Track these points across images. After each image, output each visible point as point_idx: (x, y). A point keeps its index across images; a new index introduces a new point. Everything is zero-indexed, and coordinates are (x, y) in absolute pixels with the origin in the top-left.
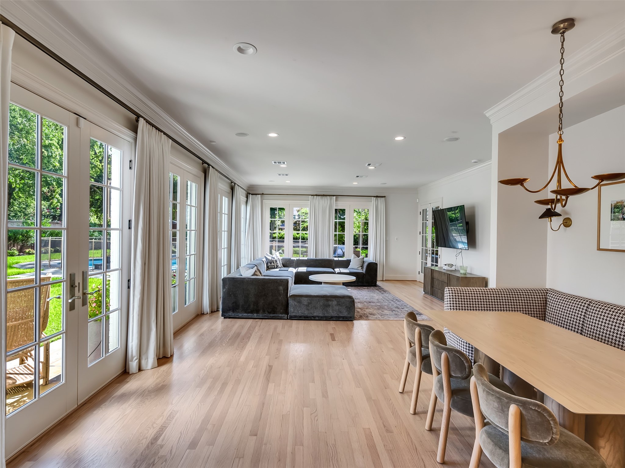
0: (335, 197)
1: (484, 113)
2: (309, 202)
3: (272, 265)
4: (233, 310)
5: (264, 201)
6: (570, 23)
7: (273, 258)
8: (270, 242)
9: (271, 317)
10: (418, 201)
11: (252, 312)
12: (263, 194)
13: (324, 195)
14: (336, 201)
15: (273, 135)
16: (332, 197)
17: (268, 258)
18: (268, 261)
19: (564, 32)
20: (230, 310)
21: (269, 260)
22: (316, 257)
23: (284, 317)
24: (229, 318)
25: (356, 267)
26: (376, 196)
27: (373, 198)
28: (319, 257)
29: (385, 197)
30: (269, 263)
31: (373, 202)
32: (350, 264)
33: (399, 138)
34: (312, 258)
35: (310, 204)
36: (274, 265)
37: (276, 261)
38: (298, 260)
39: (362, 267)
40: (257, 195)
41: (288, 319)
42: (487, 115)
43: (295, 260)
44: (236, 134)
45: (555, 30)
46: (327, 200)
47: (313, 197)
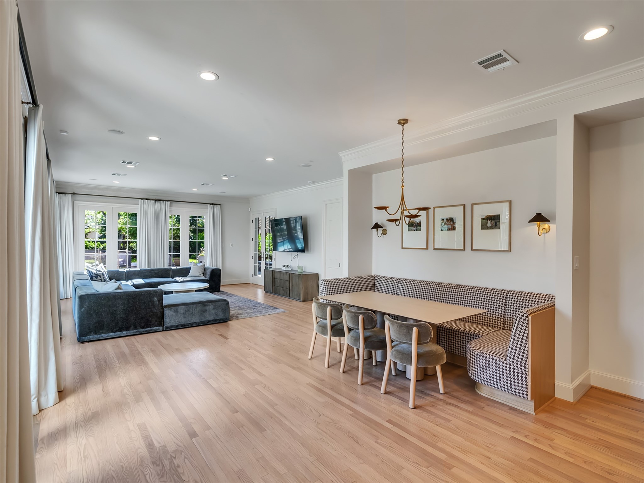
0: (169, 202)
1: (339, 153)
2: (139, 206)
3: (98, 279)
4: (95, 332)
5: (75, 202)
6: (406, 121)
7: (98, 271)
8: (85, 253)
9: (143, 331)
10: (249, 210)
11: (120, 330)
12: (74, 194)
13: (156, 200)
14: (170, 206)
15: (154, 138)
16: (166, 202)
17: (92, 272)
18: (92, 274)
19: (403, 125)
20: (91, 332)
21: (94, 274)
22: (148, 268)
23: (159, 329)
24: (89, 341)
25: (198, 275)
26: (211, 203)
27: (209, 205)
28: (153, 267)
29: (220, 205)
30: (94, 277)
31: (209, 209)
32: (190, 272)
33: (270, 159)
34: (143, 268)
35: (139, 208)
36: (101, 279)
37: (103, 274)
38: (129, 271)
39: (203, 274)
40: (66, 195)
41: (163, 330)
42: (341, 155)
43: (124, 271)
44: (108, 131)
45: (399, 123)
46: (159, 206)
47: (144, 201)
